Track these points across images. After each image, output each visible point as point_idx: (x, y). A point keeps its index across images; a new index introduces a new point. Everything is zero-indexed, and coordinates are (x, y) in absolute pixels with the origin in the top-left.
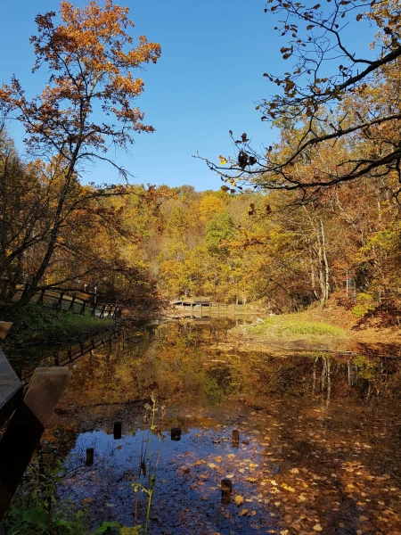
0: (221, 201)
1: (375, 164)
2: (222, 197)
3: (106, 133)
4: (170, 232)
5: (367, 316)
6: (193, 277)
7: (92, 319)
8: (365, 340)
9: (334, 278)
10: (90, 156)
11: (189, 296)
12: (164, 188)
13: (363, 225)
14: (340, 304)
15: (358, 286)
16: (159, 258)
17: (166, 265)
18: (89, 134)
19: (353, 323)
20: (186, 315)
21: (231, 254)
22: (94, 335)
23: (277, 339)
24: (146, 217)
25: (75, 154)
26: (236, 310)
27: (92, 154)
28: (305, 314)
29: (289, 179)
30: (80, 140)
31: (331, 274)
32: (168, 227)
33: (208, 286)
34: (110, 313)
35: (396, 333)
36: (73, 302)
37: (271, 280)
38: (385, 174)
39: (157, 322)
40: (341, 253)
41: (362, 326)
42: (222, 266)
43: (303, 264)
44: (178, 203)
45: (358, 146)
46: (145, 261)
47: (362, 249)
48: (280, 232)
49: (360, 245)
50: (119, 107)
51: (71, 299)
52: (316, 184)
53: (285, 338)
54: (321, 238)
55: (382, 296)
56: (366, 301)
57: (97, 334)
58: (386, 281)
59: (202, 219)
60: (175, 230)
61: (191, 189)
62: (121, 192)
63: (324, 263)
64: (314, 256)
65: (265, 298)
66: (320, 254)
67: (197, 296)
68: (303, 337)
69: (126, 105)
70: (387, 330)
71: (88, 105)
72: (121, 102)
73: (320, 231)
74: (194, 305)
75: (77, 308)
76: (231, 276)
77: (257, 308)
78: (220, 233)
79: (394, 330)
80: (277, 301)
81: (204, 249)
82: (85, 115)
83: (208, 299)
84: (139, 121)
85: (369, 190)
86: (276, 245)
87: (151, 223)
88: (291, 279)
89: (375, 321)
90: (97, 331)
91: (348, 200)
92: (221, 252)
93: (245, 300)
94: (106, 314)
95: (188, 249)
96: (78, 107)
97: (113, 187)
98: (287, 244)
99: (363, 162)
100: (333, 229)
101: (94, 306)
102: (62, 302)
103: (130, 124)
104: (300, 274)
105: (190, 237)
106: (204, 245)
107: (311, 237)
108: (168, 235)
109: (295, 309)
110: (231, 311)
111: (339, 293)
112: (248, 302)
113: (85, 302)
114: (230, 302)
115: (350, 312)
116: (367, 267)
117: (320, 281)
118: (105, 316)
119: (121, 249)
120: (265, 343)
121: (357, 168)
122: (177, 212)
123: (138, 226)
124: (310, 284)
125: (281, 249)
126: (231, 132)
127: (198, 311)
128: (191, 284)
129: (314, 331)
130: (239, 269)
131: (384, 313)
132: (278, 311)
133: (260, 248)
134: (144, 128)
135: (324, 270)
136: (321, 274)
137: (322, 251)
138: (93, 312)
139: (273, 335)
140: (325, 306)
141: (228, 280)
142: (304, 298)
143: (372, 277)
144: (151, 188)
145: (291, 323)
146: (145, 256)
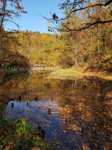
0: (48, 36)
1: (91, 25)
2: (48, 35)
3: (12, 13)
4: (33, 46)
5: (87, 69)
6: (40, 59)
7: (11, 70)
8: (85, 75)
9: (79, 59)
10: (7, 20)
11: (39, 64)
12: (31, 32)
13: (87, 44)
14: (80, 66)
15: (85, 61)
16: (30, 53)
17: (32, 55)
18: (7, 13)
19: (83, 71)
20: (38, 69)
21: (51, 52)
22: (12, 75)
23: (63, 75)
24: (25, 41)
25: (3, 19)
26: (52, 68)
27: (8, 20)
28: (71, 69)
29: (68, 28)
30: (4, 15)
31: (78, 58)
32: (32, 44)
33: (44, 61)
34: (16, 69)
35: (94, 73)
36: (5, 66)
37: (62, 60)
38: (93, 28)
39: (30, 72)
40: (81, 52)
41: (85, 72)
42: (48, 56)
43: (71, 55)
44: (35, 36)
45: (87, 21)
46: (26, 54)
47: (86, 51)
48: (65, 46)
49: (86, 50)
50: (16, 5)
51: (4, 65)
52: (75, 30)
53: (65, 75)
54: (76, 48)
55: (91, 64)
56: (87, 65)
57: (13, 75)
58: (92, 60)
59: (43, 42)
60: (34, 45)
61: (39, 32)
62: (18, 32)
63: (76, 55)
64: (74, 53)
65: (60, 65)
66: (75, 52)
67: (41, 64)
68: (70, 75)
69: (18, 4)
70: (92, 73)
71: (6, 3)
72: (17, 3)
73: (76, 46)
74: (40, 67)
75: (6, 67)
76: (51, 59)
77: (58, 67)
78: (48, 46)
79: (93, 73)
80: (64, 65)
81: (43, 51)
82: (5, 7)
83: (44, 65)
84: (22, 10)
85: (89, 34)
86: (63, 50)
87: (27, 43)
88: (67, 59)
89: (89, 70)
90: (12, 74)
91: (83, 37)
92: (48, 52)
93: (55, 65)
94: (15, 69)
95: (38, 50)
96: (2, 4)
97: (15, 30)
98: (67, 49)
99: (88, 24)
100: (79, 45)
101: (11, 67)
102: (1, 66)
103: (20, 10)
104: (70, 58)
105: (39, 47)
106: (43, 50)
107: (73, 47)
108: (32, 46)
109: (68, 68)
110: (51, 69)
111: (80, 63)
112: (56, 66)
113: (8, 66)
114: (50, 66)
115: (82, 68)
116: (88, 56)
117: (75, 60)
118: (14, 70)
119: (18, 50)
120: (60, 76)
121: (86, 26)
122: (35, 40)
123: (23, 43)
124: (72, 61)
125: (65, 51)
126: (51, 12)
127: (42, 69)
128: (40, 61)
129: (73, 73)
130: (53, 57)
131: (91, 68)
132: (63, 68)
133: (59, 51)
134: (24, 12)
135: (76, 57)
136: (75, 58)
137: (76, 51)
138: (11, 69)
139: (62, 74)
140: (76, 67)
141: (50, 60)
142: (71, 65)
143: (88, 59)
144: (27, 31)
145: (67, 71)
146: (26, 53)
